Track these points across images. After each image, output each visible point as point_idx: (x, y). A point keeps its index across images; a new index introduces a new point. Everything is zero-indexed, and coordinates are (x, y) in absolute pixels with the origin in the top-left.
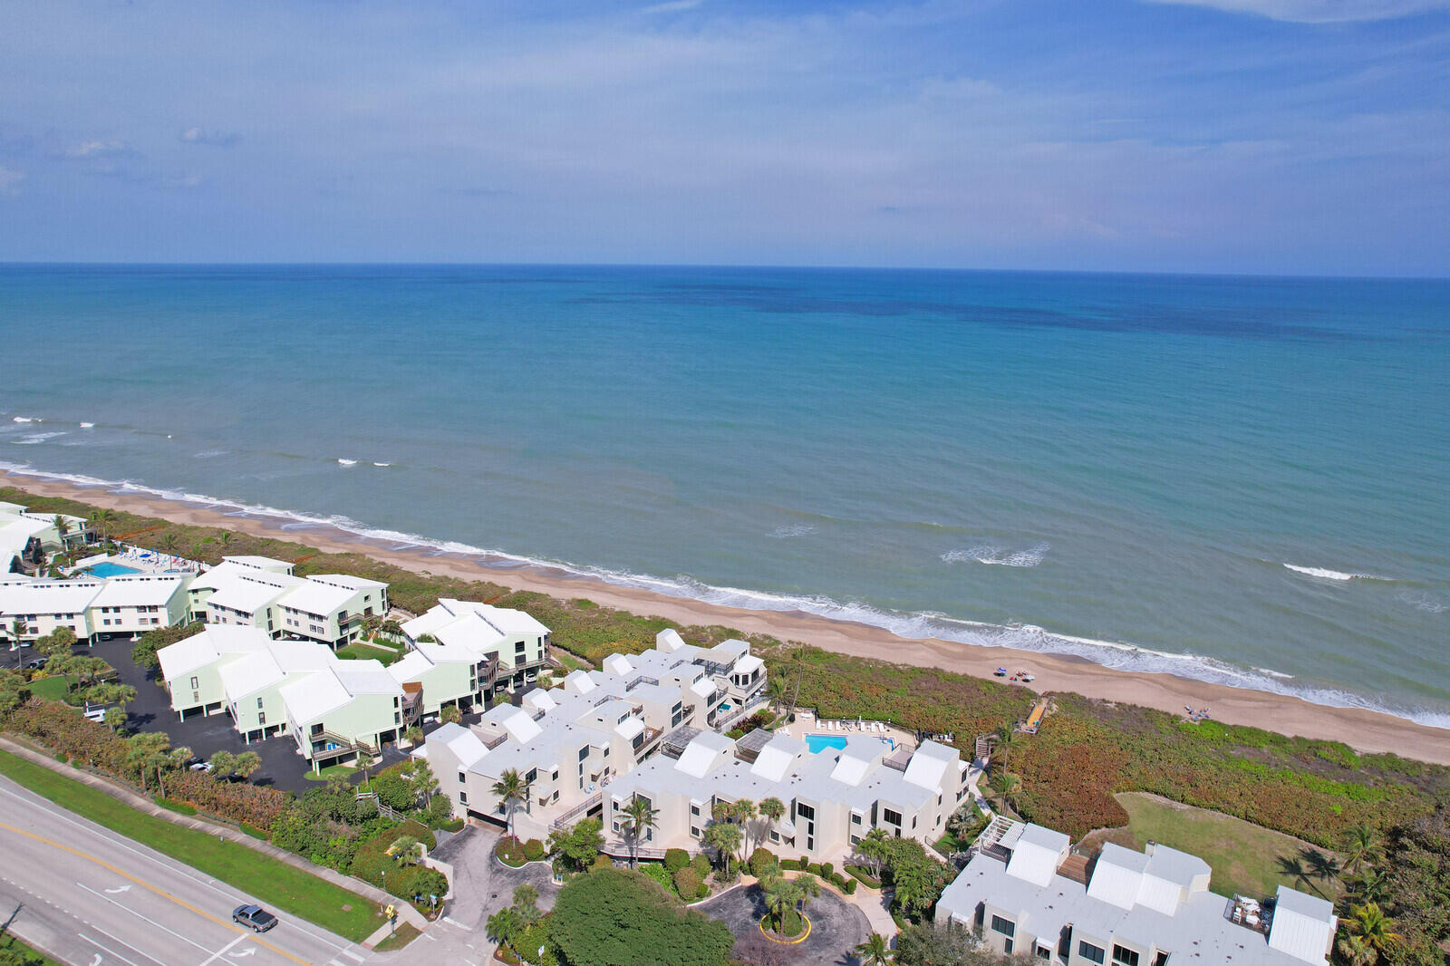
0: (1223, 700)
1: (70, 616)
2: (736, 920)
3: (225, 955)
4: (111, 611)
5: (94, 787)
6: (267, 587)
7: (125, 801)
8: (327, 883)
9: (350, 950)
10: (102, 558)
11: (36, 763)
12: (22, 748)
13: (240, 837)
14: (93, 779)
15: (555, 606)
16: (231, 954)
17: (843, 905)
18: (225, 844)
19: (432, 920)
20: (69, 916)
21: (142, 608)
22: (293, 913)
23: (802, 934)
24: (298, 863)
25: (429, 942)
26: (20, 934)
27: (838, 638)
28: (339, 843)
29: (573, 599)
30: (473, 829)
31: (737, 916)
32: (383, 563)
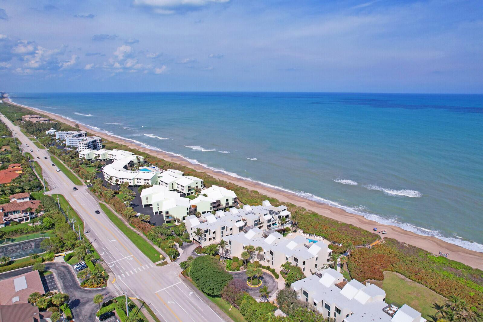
0: (459, 253)
1: (130, 179)
2: (243, 278)
3: (126, 258)
4: (139, 179)
5: (120, 219)
6: (174, 177)
7: (124, 222)
8: (154, 249)
9: (151, 264)
10: (145, 167)
11: (111, 211)
12: (110, 208)
13: (142, 235)
14: (120, 217)
15: (247, 192)
16: (128, 259)
17: (274, 281)
18: (138, 235)
19: (172, 262)
20: (103, 244)
21: (145, 180)
22: (144, 253)
23: (257, 285)
24: (151, 243)
25: (169, 266)
26: (93, 245)
27: (328, 212)
28: (159, 240)
29: (253, 190)
30: (194, 243)
31: (243, 277)
32: (209, 175)
